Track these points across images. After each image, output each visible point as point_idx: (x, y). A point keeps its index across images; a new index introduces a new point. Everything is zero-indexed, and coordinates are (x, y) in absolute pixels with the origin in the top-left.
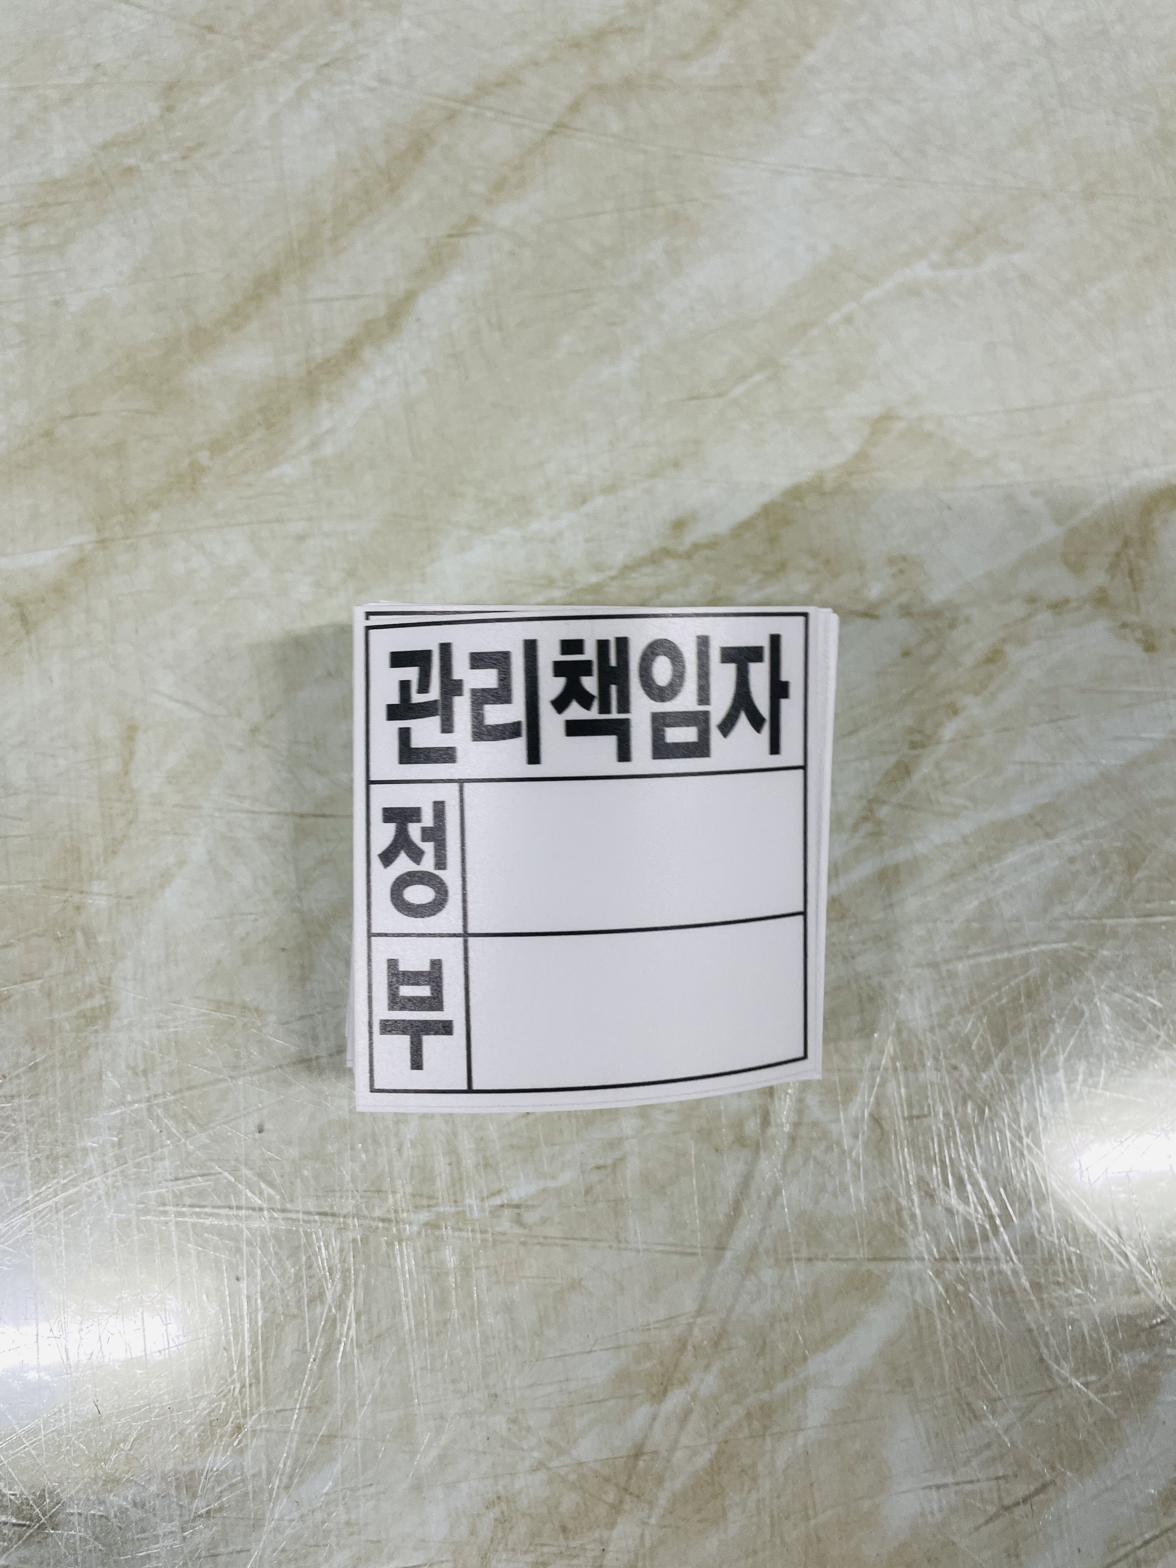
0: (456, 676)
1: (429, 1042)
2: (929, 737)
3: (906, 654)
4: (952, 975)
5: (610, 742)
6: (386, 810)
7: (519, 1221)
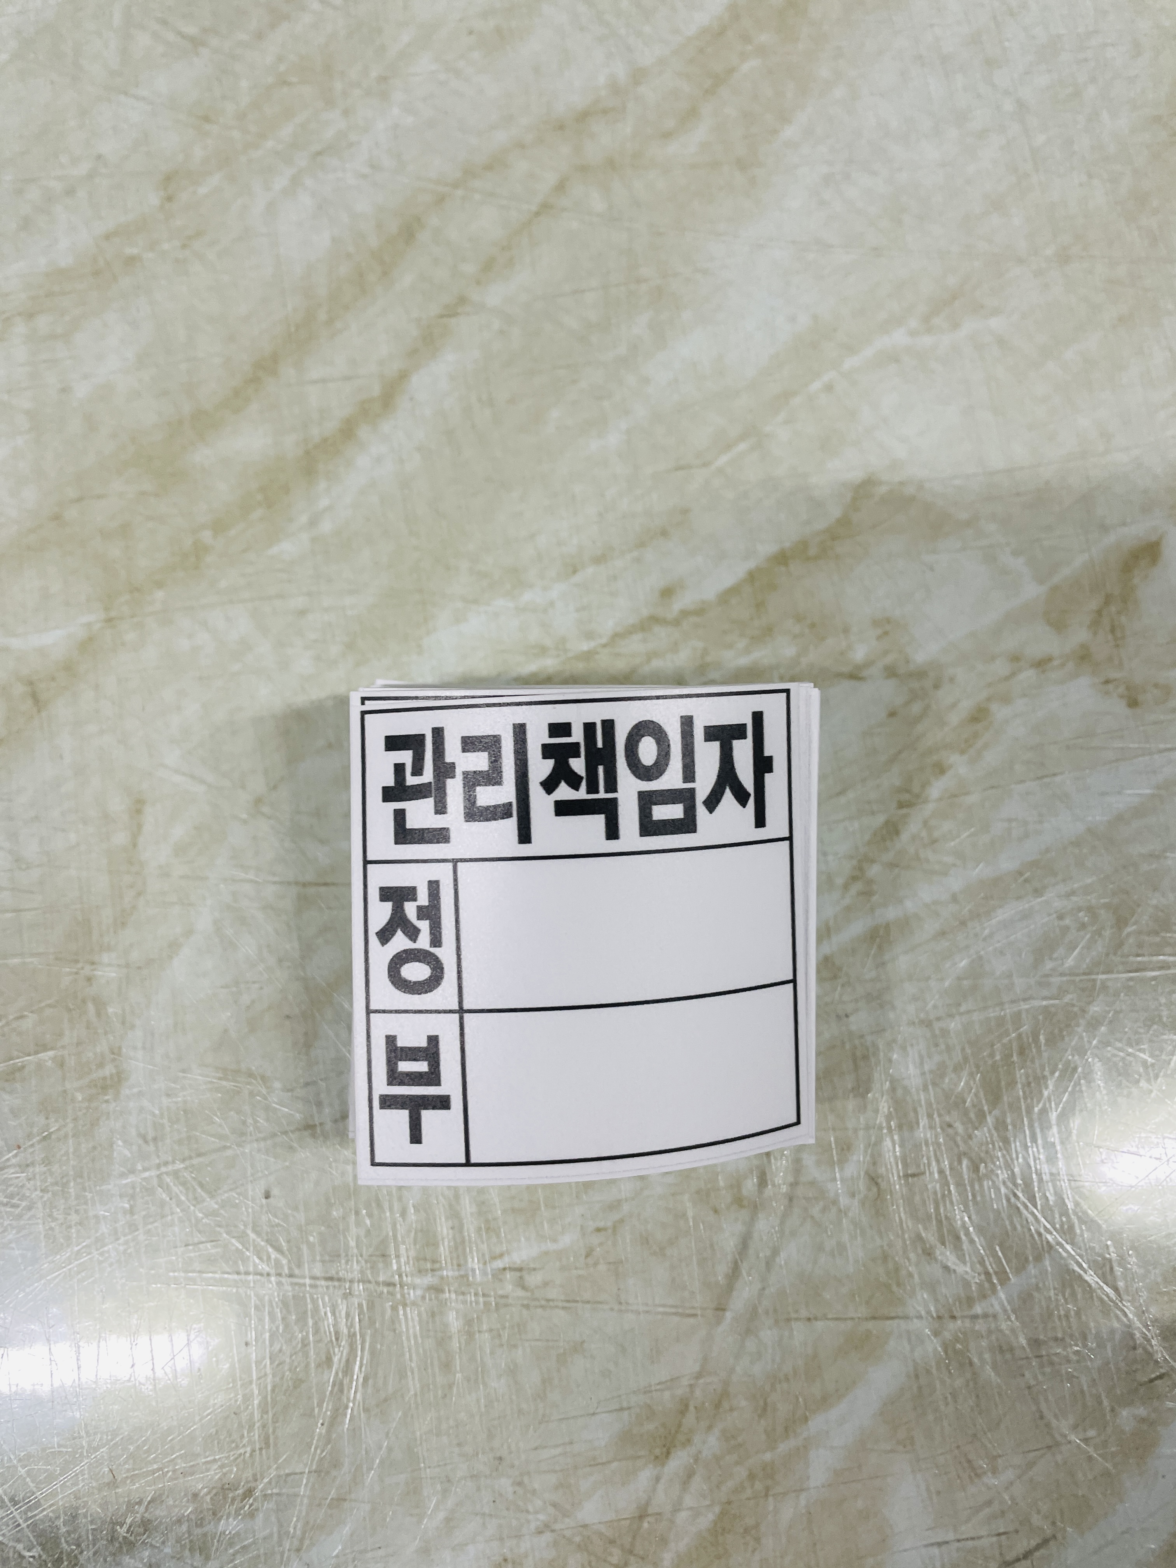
0: (448, 759)
1: (428, 1116)
2: (918, 796)
3: (892, 714)
4: (945, 1032)
5: (599, 820)
6: (382, 889)
7: (521, 1284)
